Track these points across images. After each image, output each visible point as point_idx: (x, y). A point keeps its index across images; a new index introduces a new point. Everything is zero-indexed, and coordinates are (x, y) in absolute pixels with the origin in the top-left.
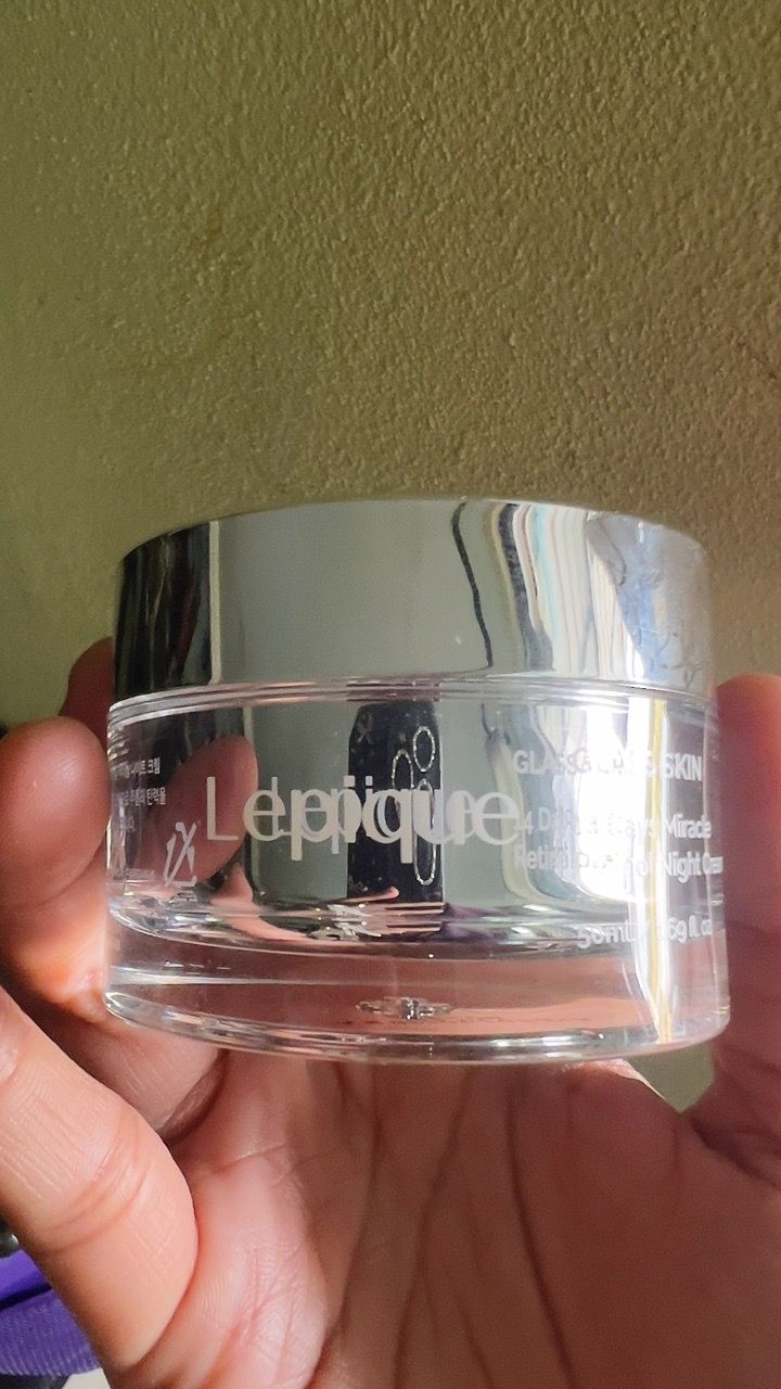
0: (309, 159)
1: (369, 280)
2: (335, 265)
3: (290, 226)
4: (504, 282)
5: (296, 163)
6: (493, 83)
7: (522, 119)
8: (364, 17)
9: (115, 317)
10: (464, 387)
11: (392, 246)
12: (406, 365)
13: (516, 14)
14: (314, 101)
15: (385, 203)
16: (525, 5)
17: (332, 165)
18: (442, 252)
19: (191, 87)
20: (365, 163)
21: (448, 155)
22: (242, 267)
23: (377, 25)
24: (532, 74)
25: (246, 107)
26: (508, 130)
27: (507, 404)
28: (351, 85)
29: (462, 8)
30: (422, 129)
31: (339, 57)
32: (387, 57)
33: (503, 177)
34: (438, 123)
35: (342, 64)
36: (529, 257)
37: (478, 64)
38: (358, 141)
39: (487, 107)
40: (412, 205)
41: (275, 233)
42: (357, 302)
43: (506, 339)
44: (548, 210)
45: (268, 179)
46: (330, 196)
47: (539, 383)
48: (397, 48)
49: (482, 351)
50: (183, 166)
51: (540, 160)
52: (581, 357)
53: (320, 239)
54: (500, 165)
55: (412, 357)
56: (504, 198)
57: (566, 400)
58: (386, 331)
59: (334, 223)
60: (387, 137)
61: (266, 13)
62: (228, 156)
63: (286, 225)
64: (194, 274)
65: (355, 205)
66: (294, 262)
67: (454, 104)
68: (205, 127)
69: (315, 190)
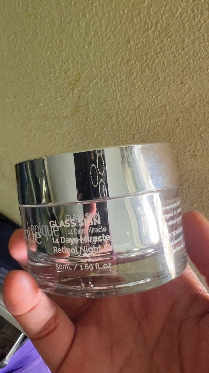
0: (114, 61)
1: (131, 99)
2: (119, 94)
3: (105, 81)
4: (180, 103)
5: (109, 62)
6: (186, 42)
8: (141, 18)
9: (40, 103)
10: (160, 133)
11: (141, 90)
12: (140, 125)
13: (200, 21)
14: (119, 44)
15: (140, 77)
16: (203, 18)
17: (122, 64)
18: (159, 93)
19: (74, 36)
20: (135, 64)
21: (166, 65)
22: (86, 92)
23: (146, 21)
24: (202, 41)
25: (93, 44)
26: (189, 58)
27: (175, 139)
28: (133, 39)
29: (179, 18)
30: (157, 55)
31: (130, 31)
32: (148, 32)
33: (185, 72)
34: (164, 54)
35: (130, 33)
37: (182, 36)
38: (133, 57)
39: (183, 49)
40: (150, 78)
41: (99, 83)
42: (125, 105)
43: (178, 120)
44: (200, 83)
45: (98, 67)
46: (121, 73)
47: (187, 134)
48: (152, 29)
49: (168, 123)
50: (68, 60)
51: (200, 68)
52: (204, 128)
53: (115, 86)
54: (185, 68)
55: (143, 123)
56: (185, 78)
57: (196, 140)
58: (135, 114)
59: (121, 81)
60: (144, 57)
61: (104, 14)
62: (85, 58)
63: (103, 81)
64: (69, 93)
65: (129, 77)
66: (105, 91)
67: (171, 48)
68: (77, 49)
69: (115, 71)
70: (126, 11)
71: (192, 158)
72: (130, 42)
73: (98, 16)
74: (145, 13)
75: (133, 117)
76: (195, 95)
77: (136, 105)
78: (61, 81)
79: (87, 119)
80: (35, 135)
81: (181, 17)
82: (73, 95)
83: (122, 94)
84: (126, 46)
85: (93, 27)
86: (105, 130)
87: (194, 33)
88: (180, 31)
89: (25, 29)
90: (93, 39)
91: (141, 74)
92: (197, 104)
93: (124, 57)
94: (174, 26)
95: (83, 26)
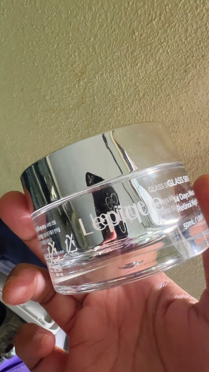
0: (120, 52)
1: (136, 89)
2: (124, 85)
3: (110, 72)
4: (183, 92)
5: (114, 53)
6: (189, 32)
7: (198, 43)
8: (146, 9)
9: (47, 95)
10: (164, 121)
11: (145, 79)
12: (145, 115)
13: (202, 11)
14: (124, 35)
15: (145, 67)
16: (206, 8)
17: (127, 54)
18: (163, 82)
19: (80, 29)
20: (139, 54)
21: (170, 54)
22: (92, 83)
23: (150, 12)
24: (204, 30)
25: (99, 36)
26: (192, 47)
27: (179, 127)
28: (138, 30)
30: (161, 45)
31: (134, 22)
32: (152, 22)
33: (188, 61)
34: (167, 44)
35: (135, 24)
36: (194, 85)
37: (185, 26)
38: (137, 48)
39: (186, 39)
40: (154, 68)
41: (104, 74)
42: (130, 95)
43: (181, 108)
44: (203, 71)
45: (104, 58)
46: (125, 64)
47: (191, 122)
48: (156, 20)
49: (172, 112)
50: (75, 52)
51: (203, 56)
53: (120, 77)
54: (188, 57)
55: (147, 112)
56: (188, 67)
57: (199, 127)
58: (139, 104)
59: (126, 72)
60: (148, 47)
61: (110, 7)
62: (91, 50)
63: (108, 72)
64: (75, 85)
65: (134, 67)
66: (110, 83)
67: (174, 38)
68: (84, 42)
69: (120, 62)
70: (130, 3)
71: (196, 146)
72: (134, 33)
73: (104, 9)
74: (149, 4)
75: (137, 107)
76: (198, 83)
77: (141, 95)
78: (67, 74)
79: (92, 110)
80: (42, 127)
81: (184, 7)
82: (79, 87)
83: (127, 84)
84: (131, 37)
85: (98, 20)
86: (110, 120)
87: (197, 23)
88: (183, 21)
89: (33, 23)
90: (99, 32)
91: (145, 64)
92: (200, 92)
93: (129, 48)
94: (177, 16)
95: (89, 19)
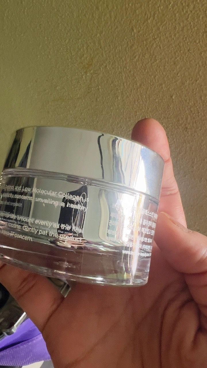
0: (121, 47)
1: (134, 79)
2: (124, 76)
3: (113, 64)
4: (173, 82)
5: (116, 48)
6: (178, 29)
7: (184, 39)
8: (142, 10)
10: (157, 109)
11: (142, 71)
12: (141, 103)
14: (124, 32)
15: (141, 60)
17: (127, 49)
18: (156, 73)
19: (88, 26)
20: (137, 48)
21: (162, 48)
22: (97, 74)
23: (146, 12)
24: (189, 28)
25: (104, 33)
26: (180, 42)
27: (170, 114)
28: (136, 28)
29: (171, 9)
30: (155, 41)
31: (133, 20)
32: (147, 21)
33: (177, 54)
34: (160, 39)
35: (134, 22)
36: (181, 75)
37: (174, 24)
38: (135, 43)
39: (175, 35)
40: (149, 60)
41: (108, 66)
42: (129, 85)
43: (172, 97)
44: (189, 63)
45: (108, 52)
46: (125, 57)
47: (180, 109)
48: (151, 18)
49: (164, 100)
50: (83, 46)
51: (188, 50)
52: (192, 102)
53: (121, 68)
54: (177, 51)
55: (144, 100)
56: (176, 60)
57: (187, 114)
58: (137, 93)
59: (126, 64)
60: (144, 42)
61: (113, 8)
62: (97, 45)
63: (111, 64)
64: (82, 75)
65: (132, 60)
66: (112, 74)
67: (165, 34)
68: (91, 37)
69: (121, 55)
70: (130, 5)
71: (184, 131)
72: (133, 30)
73: (109, 9)
74: (145, 5)
75: (135, 96)
76: (185, 74)
77: (138, 84)
78: (76, 65)
79: (97, 100)
80: (52, 116)
81: (173, 8)
82: (86, 77)
83: (127, 75)
84: (130, 33)
85: (104, 18)
86: (112, 108)
87: (183, 21)
88: (172, 20)
89: (49, 21)
90: (104, 29)
91: (142, 57)
92: (187, 81)
93: (129, 43)
94: (167, 16)
95: (96, 17)
